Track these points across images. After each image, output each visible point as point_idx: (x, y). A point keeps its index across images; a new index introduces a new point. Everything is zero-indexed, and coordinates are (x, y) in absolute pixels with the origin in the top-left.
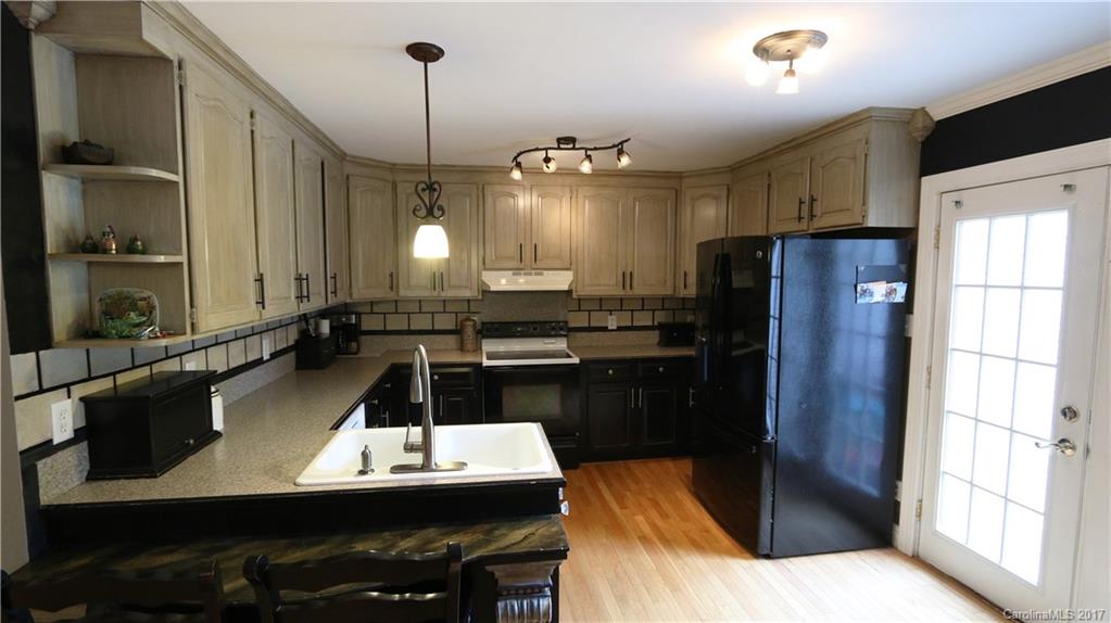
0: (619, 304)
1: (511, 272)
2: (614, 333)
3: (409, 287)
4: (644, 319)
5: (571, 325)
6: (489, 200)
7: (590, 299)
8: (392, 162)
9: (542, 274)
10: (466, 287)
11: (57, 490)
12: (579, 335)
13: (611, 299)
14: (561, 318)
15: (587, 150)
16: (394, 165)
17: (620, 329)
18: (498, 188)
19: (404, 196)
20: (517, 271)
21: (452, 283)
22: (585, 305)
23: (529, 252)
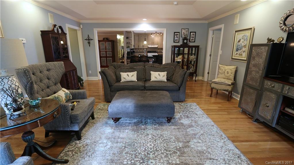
1: (151, 45)
3: (140, 47)
9: (154, 45)
10: (146, 47)
12: (159, 53)
14: (157, 51)
22: (160, 49)
23: (153, 43)
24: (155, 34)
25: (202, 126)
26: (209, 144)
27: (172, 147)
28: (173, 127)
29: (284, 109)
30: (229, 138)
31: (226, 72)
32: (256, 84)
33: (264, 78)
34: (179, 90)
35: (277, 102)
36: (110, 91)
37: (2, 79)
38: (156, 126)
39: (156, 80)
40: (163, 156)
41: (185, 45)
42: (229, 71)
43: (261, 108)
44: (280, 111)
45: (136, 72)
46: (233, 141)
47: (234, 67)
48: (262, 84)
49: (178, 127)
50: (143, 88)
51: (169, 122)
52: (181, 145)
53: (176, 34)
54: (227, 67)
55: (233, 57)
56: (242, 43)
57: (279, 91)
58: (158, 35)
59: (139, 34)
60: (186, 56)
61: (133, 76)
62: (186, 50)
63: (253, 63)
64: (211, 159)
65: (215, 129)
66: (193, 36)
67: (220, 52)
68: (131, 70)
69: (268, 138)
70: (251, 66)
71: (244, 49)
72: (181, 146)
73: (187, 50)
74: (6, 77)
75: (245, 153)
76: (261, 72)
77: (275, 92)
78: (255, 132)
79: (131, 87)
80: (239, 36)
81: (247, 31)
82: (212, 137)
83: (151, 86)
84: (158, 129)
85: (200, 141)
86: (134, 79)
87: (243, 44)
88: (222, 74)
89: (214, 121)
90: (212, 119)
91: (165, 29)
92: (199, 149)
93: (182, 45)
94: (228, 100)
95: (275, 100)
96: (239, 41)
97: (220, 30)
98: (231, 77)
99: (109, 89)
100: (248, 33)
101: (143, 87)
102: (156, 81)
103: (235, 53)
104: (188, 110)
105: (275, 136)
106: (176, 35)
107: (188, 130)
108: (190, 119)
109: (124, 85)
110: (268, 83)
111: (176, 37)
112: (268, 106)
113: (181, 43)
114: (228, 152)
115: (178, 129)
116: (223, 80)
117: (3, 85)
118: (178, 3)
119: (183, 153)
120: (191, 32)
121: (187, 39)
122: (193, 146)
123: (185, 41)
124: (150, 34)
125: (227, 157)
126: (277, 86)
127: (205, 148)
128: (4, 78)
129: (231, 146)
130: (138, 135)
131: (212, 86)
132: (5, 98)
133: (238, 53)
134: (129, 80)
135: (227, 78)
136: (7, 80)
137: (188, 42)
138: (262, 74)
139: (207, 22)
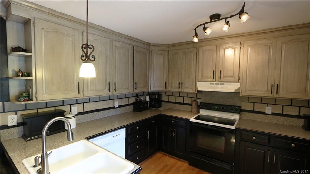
0: (275, 102)
1: (209, 83)
2: (269, 116)
3: (171, 87)
5: (243, 108)
6: (201, 53)
8: (168, 44)
9: (224, 84)
10: (191, 88)
11: (9, 138)
12: (247, 114)
14: (238, 105)
15: (226, 18)
16: (168, 45)
17: (273, 114)
18: (205, 48)
19: (171, 55)
20: (211, 83)
21: (186, 86)
22: (249, 101)
23: (217, 74)
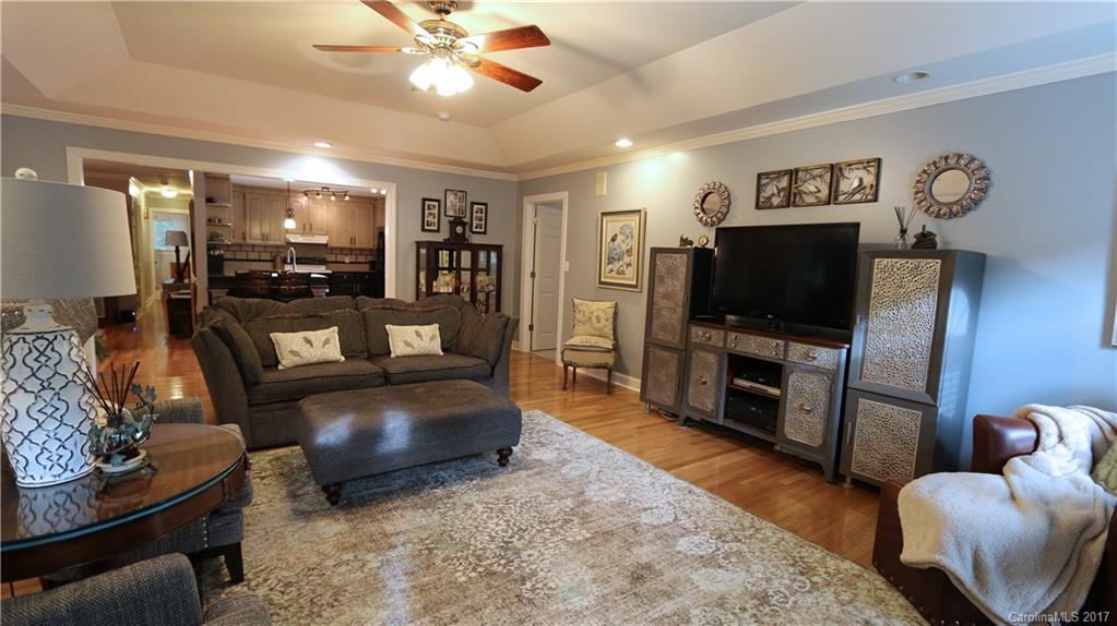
0: (351, 251)
1: (299, 235)
3: (251, 238)
4: (362, 259)
5: (328, 260)
7: (336, 248)
9: (314, 237)
10: (278, 240)
12: (332, 264)
13: (346, 249)
17: (351, 263)
20: (302, 234)
21: (272, 238)
22: (334, 252)
23: (307, 227)
24: (320, 197)
25: (588, 456)
26: (626, 485)
27: (554, 512)
28: (523, 473)
29: (732, 383)
30: (657, 465)
31: (594, 318)
32: (675, 339)
33: (688, 322)
34: (492, 375)
35: (720, 368)
36: (250, 406)
37: (48, 340)
38: (475, 482)
39: (408, 351)
40: (547, 536)
41: (456, 243)
42: (602, 315)
43: (691, 390)
44: (728, 389)
45: (336, 328)
46: (667, 469)
47: (609, 304)
48: (686, 335)
49: (536, 470)
50: (382, 380)
51: (504, 465)
52: (569, 503)
53: (429, 206)
54: (594, 306)
55: (603, 280)
56: (622, 245)
57: (721, 345)
58: (333, 198)
59: (244, 187)
60: (466, 276)
61: (327, 342)
62: (466, 257)
63: (661, 290)
64: (645, 510)
65: (619, 455)
66: (479, 214)
67: (565, 266)
68: (315, 321)
69: (718, 450)
70: (657, 298)
71: (627, 259)
72: (572, 506)
73: (447, 258)
74: (63, 334)
75: (696, 483)
76: (680, 310)
77: (713, 350)
78: (694, 444)
79: (335, 380)
80: (612, 226)
81: (630, 217)
82: (623, 473)
83: (409, 372)
84: (487, 488)
85: (604, 485)
86: (334, 352)
87: (624, 247)
88: (584, 323)
89: (609, 442)
90: (598, 437)
91: (393, 187)
92: (613, 499)
93: (448, 239)
94: (609, 393)
95: (715, 366)
96: (613, 240)
97: (558, 205)
98: (606, 330)
99: (244, 399)
100: (633, 221)
101: (379, 377)
102: (409, 356)
103: (606, 268)
104: (533, 429)
105: (725, 444)
106: (429, 209)
107: (563, 471)
108: (552, 447)
109: (310, 376)
110: (698, 333)
111: (430, 214)
112: (705, 383)
113: (443, 235)
114: (667, 490)
115: (539, 473)
116: (593, 341)
117: (55, 365)
118: (450, 116)
119: (585, 519)
120: (473, 204)
121: (463, 224)
122: (596, 499)
123: (459, 229)
124: (299, 192)
125: (671, 499)
126: (716, 336)
127: (623, 495)
128: (56, 338)
129: (667, 478)
130: (443, 515)
131: (565, 359)
132: (57, 415)
133: (615, 269)
134: (315, 360)
135: (597, 333)
136: (66, 344)
137: (468, 233)
138: (684, 312)
139: (515, 178)
